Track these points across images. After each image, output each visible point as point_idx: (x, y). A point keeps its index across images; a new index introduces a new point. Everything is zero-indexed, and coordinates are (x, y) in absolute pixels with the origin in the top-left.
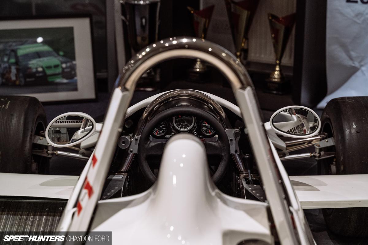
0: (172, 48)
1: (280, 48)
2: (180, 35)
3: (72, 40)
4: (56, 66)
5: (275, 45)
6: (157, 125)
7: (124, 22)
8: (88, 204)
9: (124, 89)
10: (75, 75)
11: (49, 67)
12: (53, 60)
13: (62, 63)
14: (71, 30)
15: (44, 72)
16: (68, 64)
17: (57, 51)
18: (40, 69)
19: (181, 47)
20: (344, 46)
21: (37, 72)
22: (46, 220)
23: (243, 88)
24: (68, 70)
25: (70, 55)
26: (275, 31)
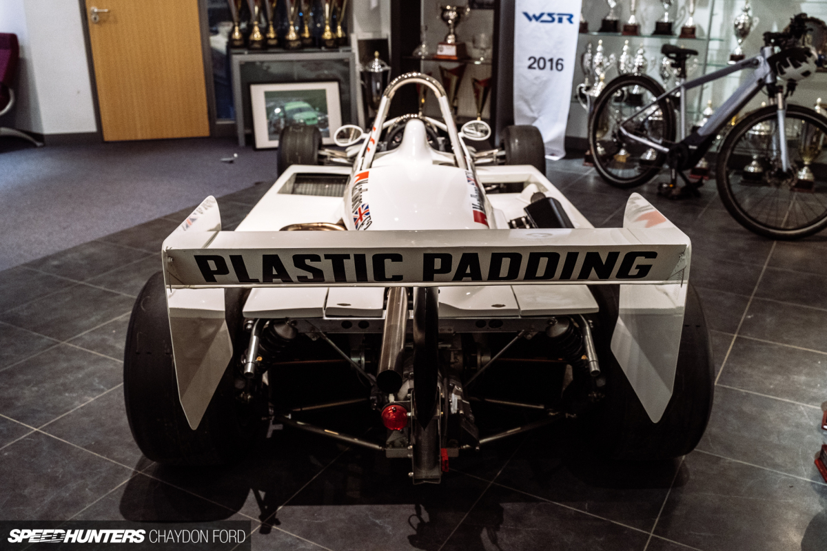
0: (408, 78)
1: (480, 106)
2: (411, 71)
3: (325, 100)
4: (314, 119)
5: (477, 103)
6: (396, 134)
7: (363, 86)
8: (370, 155)
9: (388, 97)
10: (328, 125)
11: (308, 120)
12: (311, 114)
13: (318, 116)
14: (324, 91)
15: (305, 123)
16: (323, 117)
17: (314, 107)
18: (302, 121)
19: (412, 77)
20: (526, 102)
21: (300, 123)
22: (336, 188)
23: (442, 95)
24: (322, 122)
25: (324, 110)
26: (477, 92)
